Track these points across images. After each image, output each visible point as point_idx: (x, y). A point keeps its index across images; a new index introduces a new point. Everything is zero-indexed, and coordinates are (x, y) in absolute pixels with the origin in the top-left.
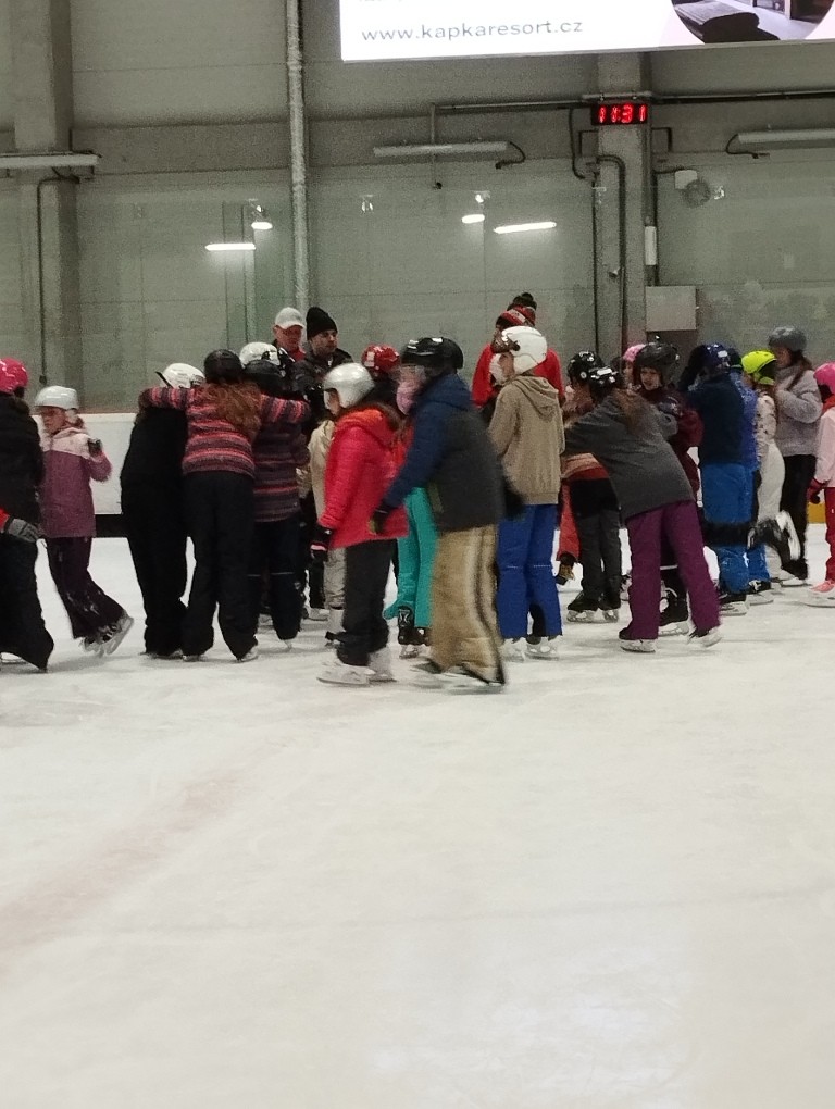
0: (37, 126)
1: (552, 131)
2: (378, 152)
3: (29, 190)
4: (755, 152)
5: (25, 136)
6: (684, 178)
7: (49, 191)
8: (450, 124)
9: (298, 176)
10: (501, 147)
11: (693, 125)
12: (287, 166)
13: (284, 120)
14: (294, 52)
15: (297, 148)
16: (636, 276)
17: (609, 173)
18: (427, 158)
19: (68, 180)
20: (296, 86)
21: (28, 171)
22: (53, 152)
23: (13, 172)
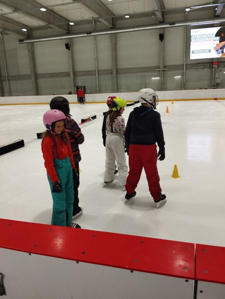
0: (162, 66)
1: (208, 65)
2: (192, 67)
3: (161, 72)
5: (161, 67)
6: (220, 69)
7: (163, 72)
8: (199, 65)
9: (185, 70)
10: (203, 67)
11: (221, 64)
12: (184, 69)
13: (184, 65)
14: (185, 59)
15: (185, 67)
16: (216, 78)
17: (214, 69)
18: (196, 68)
19: (164, 71)
20: (185, 62)
21: (161, 70)
22: (163, 68)
23: (160, 71)
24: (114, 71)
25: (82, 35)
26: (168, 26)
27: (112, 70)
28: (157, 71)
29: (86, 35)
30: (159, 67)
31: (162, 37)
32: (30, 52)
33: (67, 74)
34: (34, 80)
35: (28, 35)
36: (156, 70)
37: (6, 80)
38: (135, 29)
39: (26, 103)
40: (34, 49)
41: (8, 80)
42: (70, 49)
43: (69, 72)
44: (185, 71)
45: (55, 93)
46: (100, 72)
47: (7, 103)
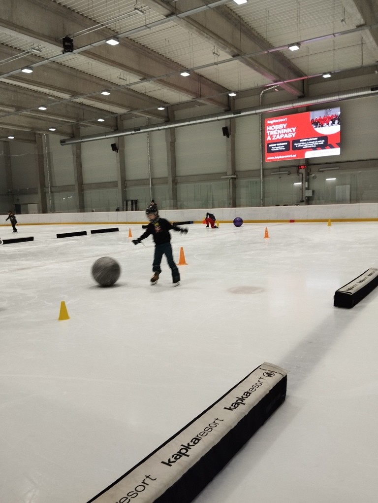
0: (230, 172)
1: (295, 169)
2: (272, 173)
3: (229, 180)
4: (323, 171)
5: (228, 174)
6: (313, 175)
7: (231, 180)
8: (281, 169)
9: (262, 177)
10: (287, 172)
11: (313, 168)
12: (260, 176)
13: (260, 170)
14: (261, 161)
15: (261, 173)
16: (304, 189)
17: (301, 175)
18: (279, 174)
19: (232, 178)
20: (261, 165)
21: (229, 178)
22: (232, 175)
23: (227, 178)
24: (170, 180)
25: (130, 133)
26: (232, 116)
27: (167, 178)
28: (223, 179)
29: (133, 132)
30: (225, 174)
31: (226, 131)
32: (75, 156)
33: (114, 184)
34: (78, 192)
35: (73, 134)
36: (222, 177)
37: (48, 192)
38: (191, 122)
39: (62, 222)
40: (81, 151)
41: (52, 192)
42: (119, 151)
43: (117, 182)
44: (262, 179)
45: (94, 210)
46: (155, 181)
47: (40, 222)
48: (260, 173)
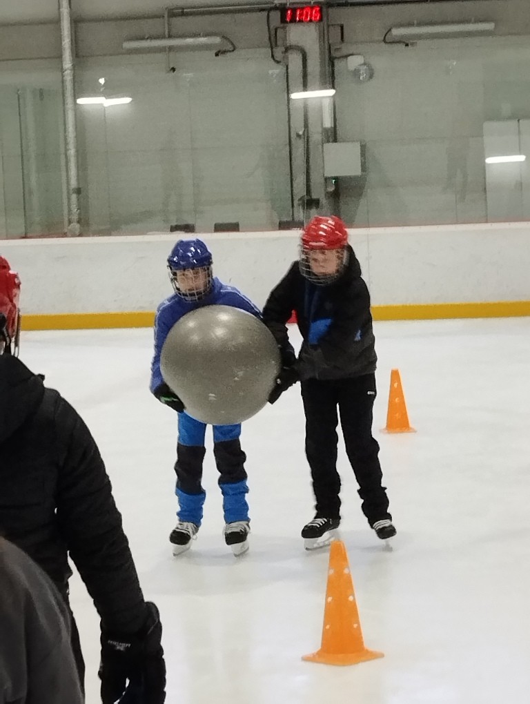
2: (126, 45)
4: (406, 42)
8: (178, 21)
9: (67, 64)
11: (357, 23)
15: (66, 42)
16: (316, 137)
17: (295, 60)
18: (166, 49)
48: (59, 39)
